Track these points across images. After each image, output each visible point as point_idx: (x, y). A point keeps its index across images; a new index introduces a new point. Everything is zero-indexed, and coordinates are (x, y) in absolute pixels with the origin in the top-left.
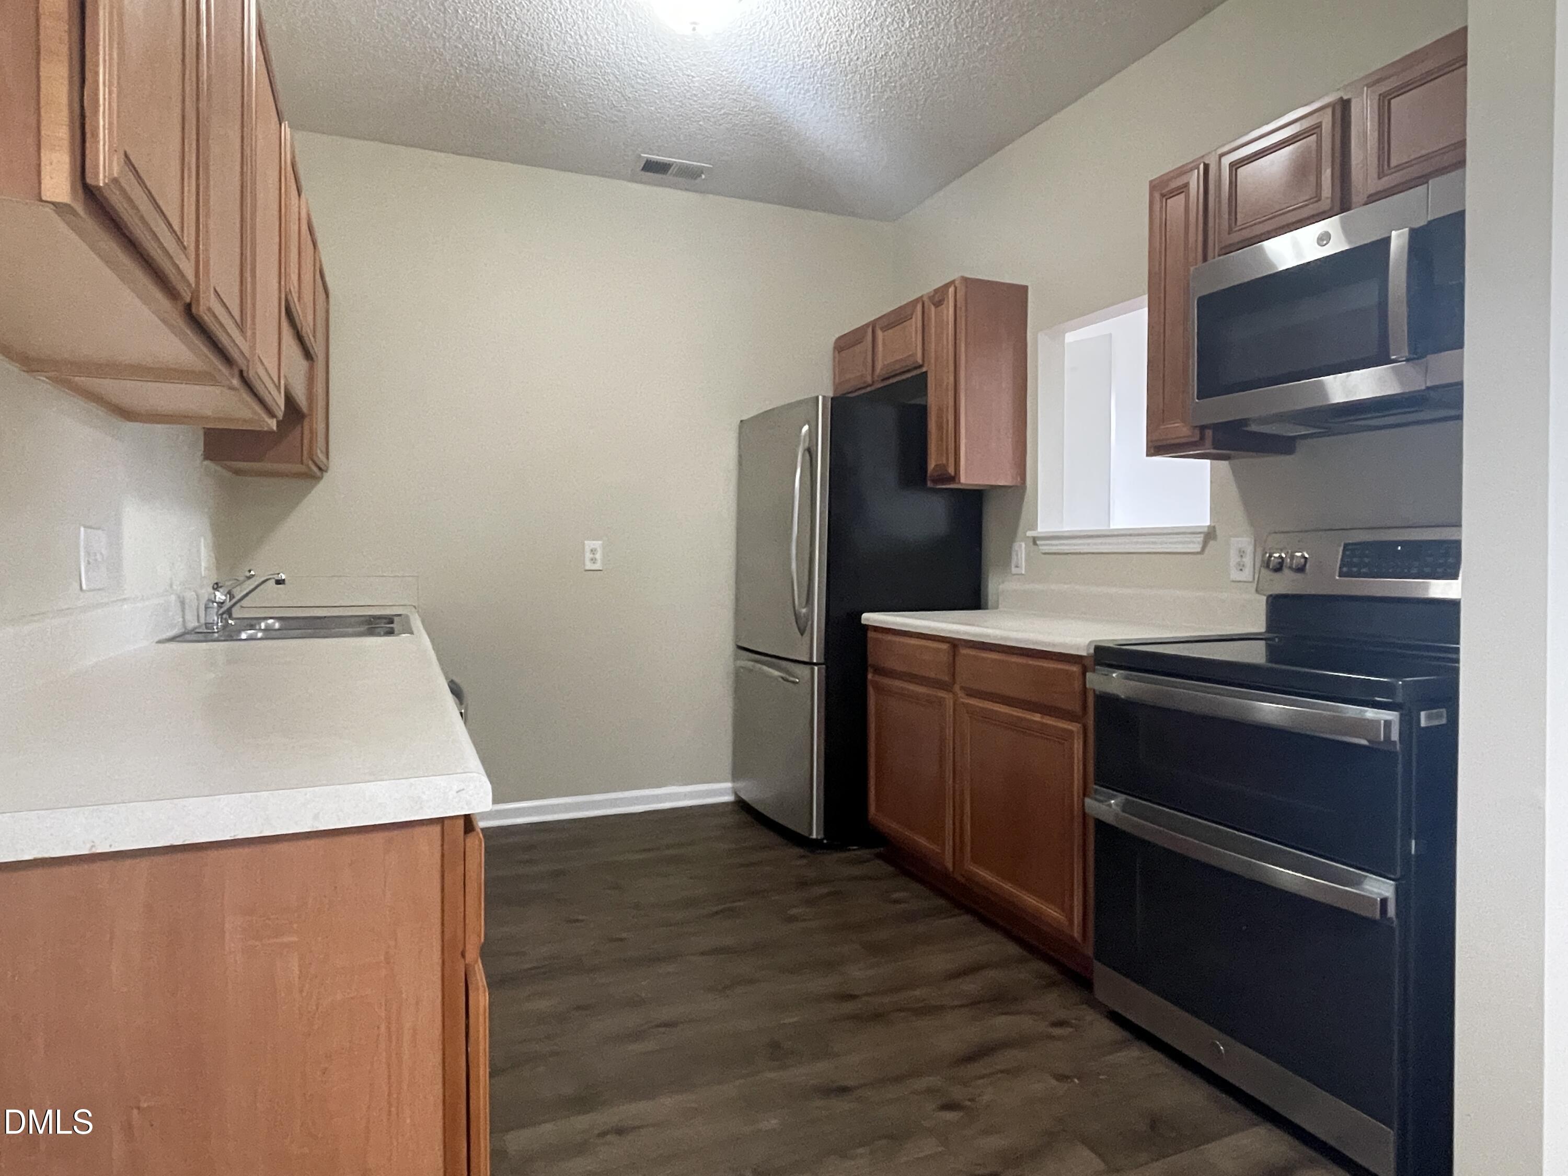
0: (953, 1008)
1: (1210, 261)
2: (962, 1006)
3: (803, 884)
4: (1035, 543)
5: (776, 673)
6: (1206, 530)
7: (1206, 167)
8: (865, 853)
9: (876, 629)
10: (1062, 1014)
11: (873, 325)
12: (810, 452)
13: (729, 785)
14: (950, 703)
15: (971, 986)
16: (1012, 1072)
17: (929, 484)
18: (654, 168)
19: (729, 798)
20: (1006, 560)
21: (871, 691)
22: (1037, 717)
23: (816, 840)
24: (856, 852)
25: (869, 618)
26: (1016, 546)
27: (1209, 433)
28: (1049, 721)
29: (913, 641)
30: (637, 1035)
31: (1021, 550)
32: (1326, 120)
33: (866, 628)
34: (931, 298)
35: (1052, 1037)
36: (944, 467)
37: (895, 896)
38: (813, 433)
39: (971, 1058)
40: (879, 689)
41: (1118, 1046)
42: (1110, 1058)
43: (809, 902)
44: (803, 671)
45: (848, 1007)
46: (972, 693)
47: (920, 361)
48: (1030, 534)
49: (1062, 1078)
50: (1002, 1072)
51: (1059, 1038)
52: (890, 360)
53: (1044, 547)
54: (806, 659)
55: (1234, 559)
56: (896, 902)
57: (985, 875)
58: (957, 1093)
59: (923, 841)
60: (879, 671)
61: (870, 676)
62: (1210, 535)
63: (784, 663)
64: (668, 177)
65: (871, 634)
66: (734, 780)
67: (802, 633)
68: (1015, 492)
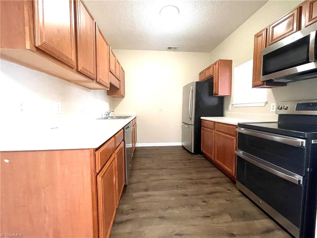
0: (209, 184)
1: (267, 47)
2: (211, 184)
3: (189, 160)
4: (233, 105)
5: (187, 126)
6: (265, 102)
7: (267, 29)
8: (201, 156)
9: (203, 120)
10: (230, 188)
11: (205, 70)
12: (192, 91)
13: (181, 143)
14: (214, 133)
15: (213, 180)
16: (217, 198)
17: (214, 96)
18: (170, 48)
19: (181, 145)
20: (228, 109)
21: (202, 130)
22: (228, 136)
23: (193, 153)
24: (199, 155)
25: (202, 118)
26: (229, 106)
27: (265, 82)
28: (230, 136)
29: (208, 122)
30: (157, 180)
31: (230, 107)
32: (295, 12)
33: (201, 119)
34: (214, 64)
35: (227, 192)
36: (215, 92)
37: (204, 163)
38: (193, 88)
39: (210, 193)
40: (203, 129)
41: (240, 196)
42: (237, 199)
43: (189, 163)
44: (191, 126)
45: (191, 181)
46: (218, 131)
47: (212, 75)
48: (232, 104)
49: (227, 201)
50: (215, 197)
51: (228, 193)
52: (208, 75)
54: (191, 124)
55: (272, 107)
56: (204, 164)
57: (219, 162)
58: (206, 199)
59: (209, 155)
60: (204, 127)
61: (202, 127)
62: (266, 103)
64: (172, 50)
65: (202, 120)
66: (182, 142)
67: (191, 120)
68: (229, 96)
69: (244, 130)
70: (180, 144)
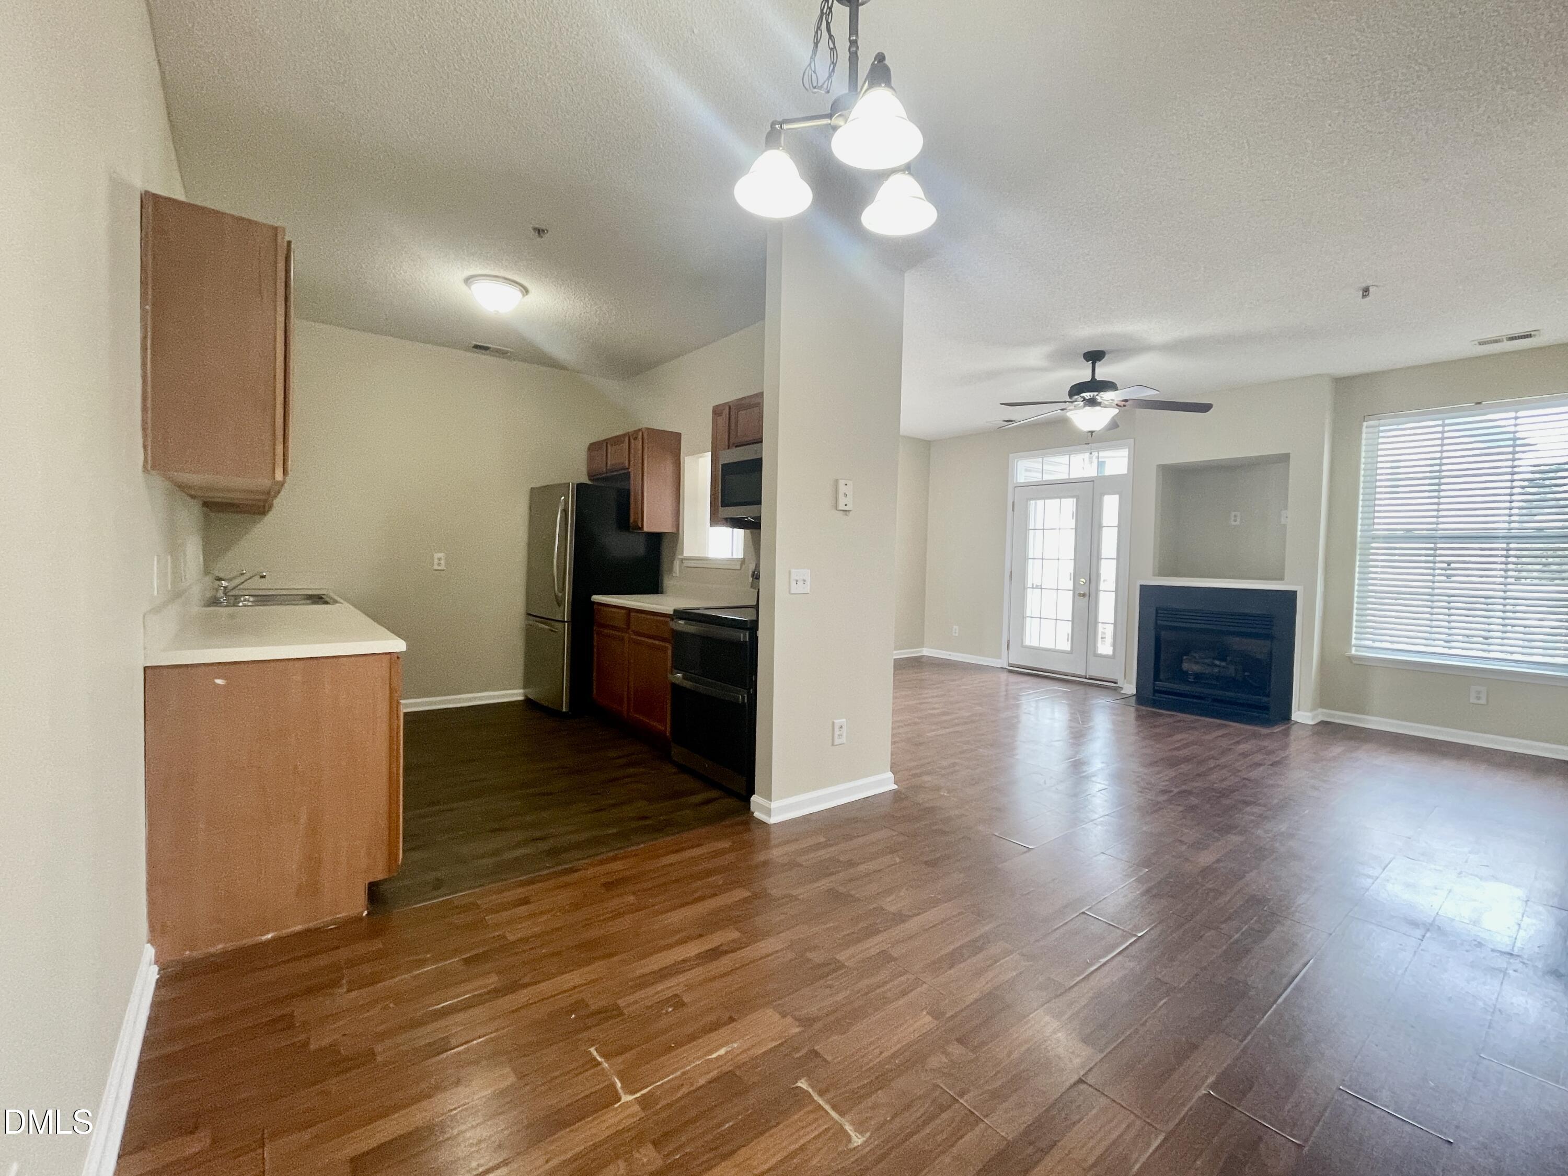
4: (683, 562)
5: (547, 627)
7: (730, 407)
9: (598, 604)
11: (606, 441)
12: (565, 511)
13: (521, 691)
14: (627, 639)
17: (632, 530)
18: (479, 348)
19: (521, 698)
20: (671, 570)
21: (595, 635)
22: (657, 642)
23: (565, 713)
25: (596, 598)
26: (675, 562)
28: (660, 643)
29: (613, 609)
31: (677, 564)
33: (594, 603)
34: (632, 434)
36: (635, 521)
38: (567, 501)
40: (600, 634)
44: (559, 625)
46: (635, 633)
47: (626, 466)
48: (681, 557)
52: (613, 462)
53: (686, 563)
54: (561, 619)
55: (750, 573)
57: (638, 716)
60: (600, 625)
61: (595, 628)
62: (743, 562)
63: (549, 621)
64: (488, 352)
65: (595, 607)
66: (525, 687)
67: (559, 606)
68: (675, 537)
69: (685, 624)
70: (516, 694)
